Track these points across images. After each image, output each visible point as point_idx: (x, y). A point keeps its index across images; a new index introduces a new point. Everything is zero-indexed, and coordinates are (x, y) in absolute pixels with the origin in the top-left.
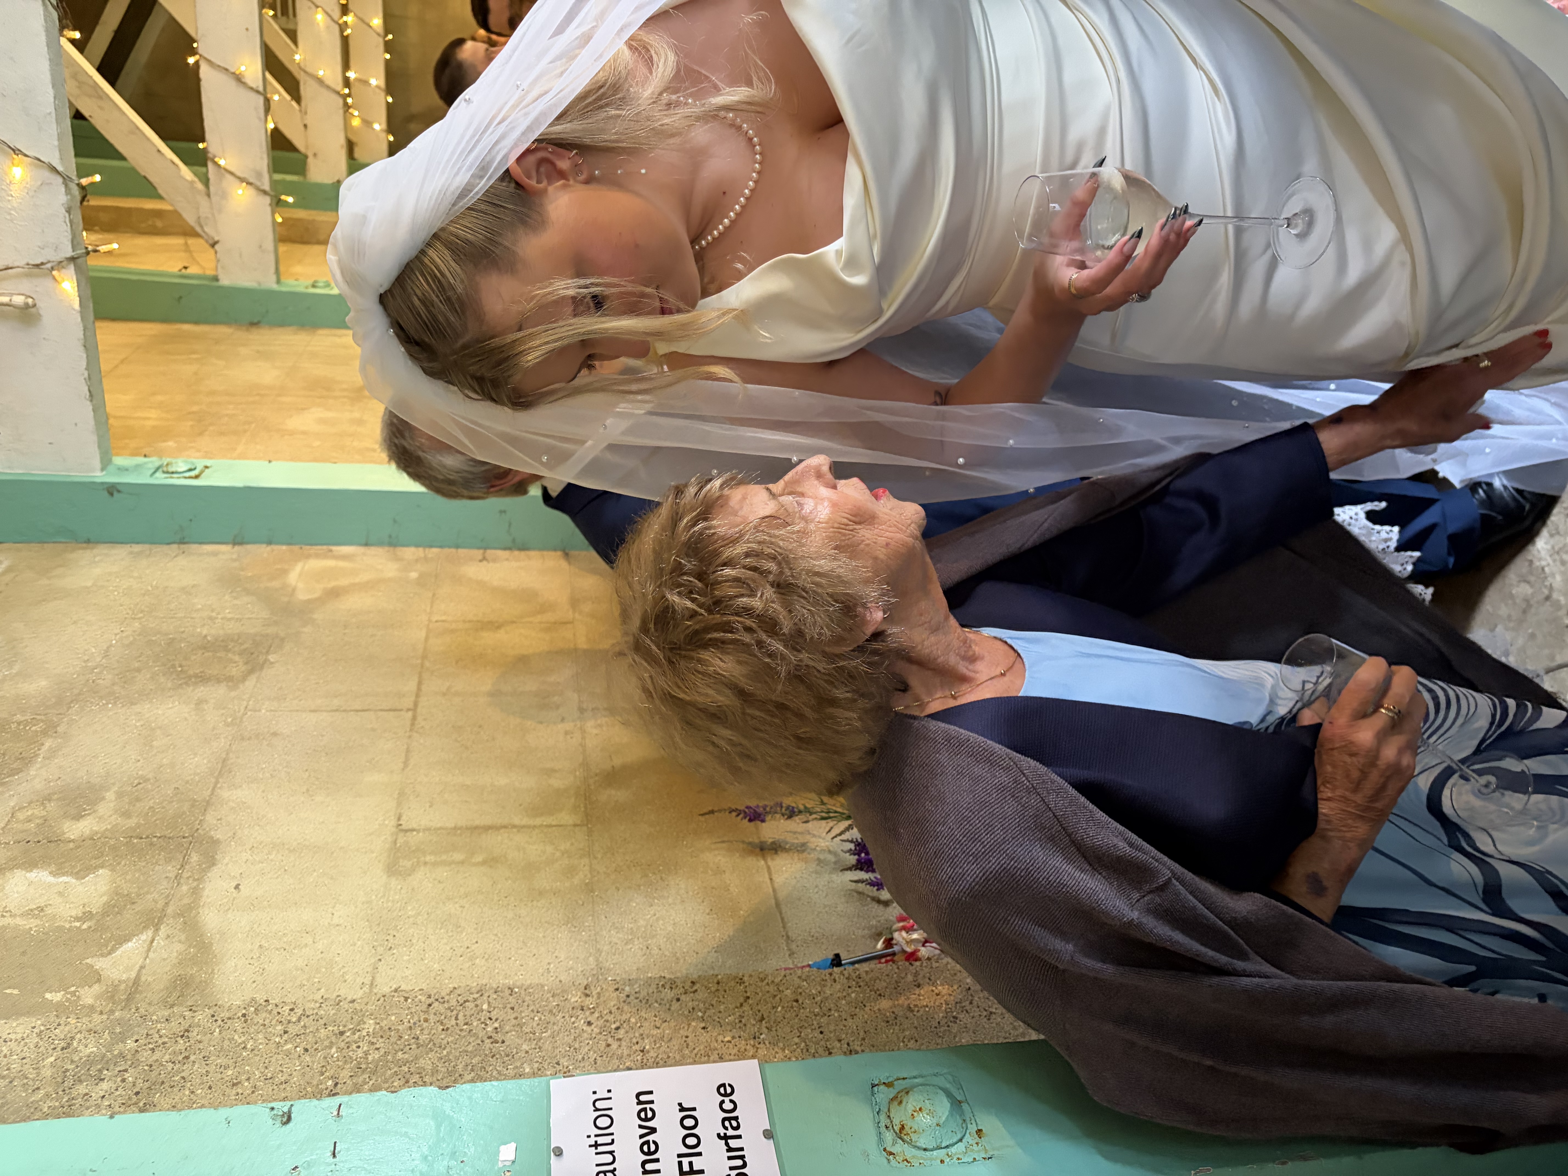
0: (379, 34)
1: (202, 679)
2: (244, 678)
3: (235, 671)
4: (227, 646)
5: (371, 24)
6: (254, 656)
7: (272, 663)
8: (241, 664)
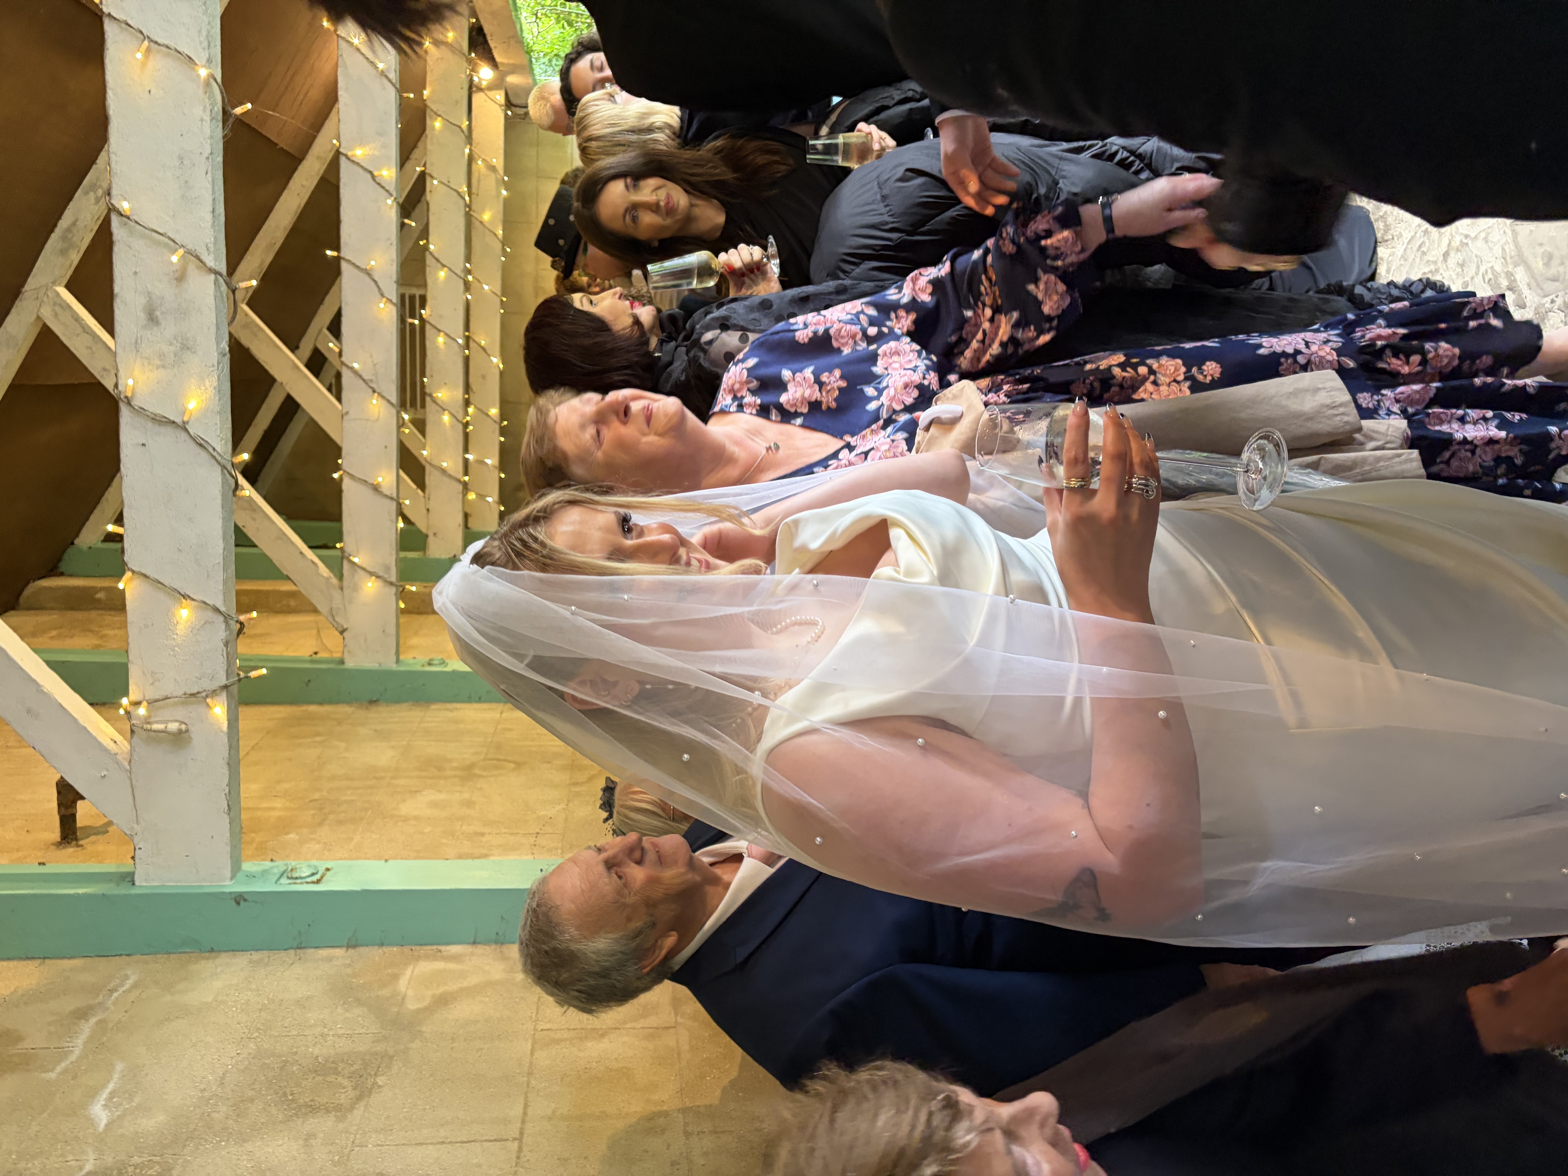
0: (495, 422)
1: (313, 1109)
2: (352, 1108)
3: (344, 1097)
4: (336, 1068)
5: (490, 413)
6: (362, 1079)
7: (380, 1087)
8: (350, 1088)
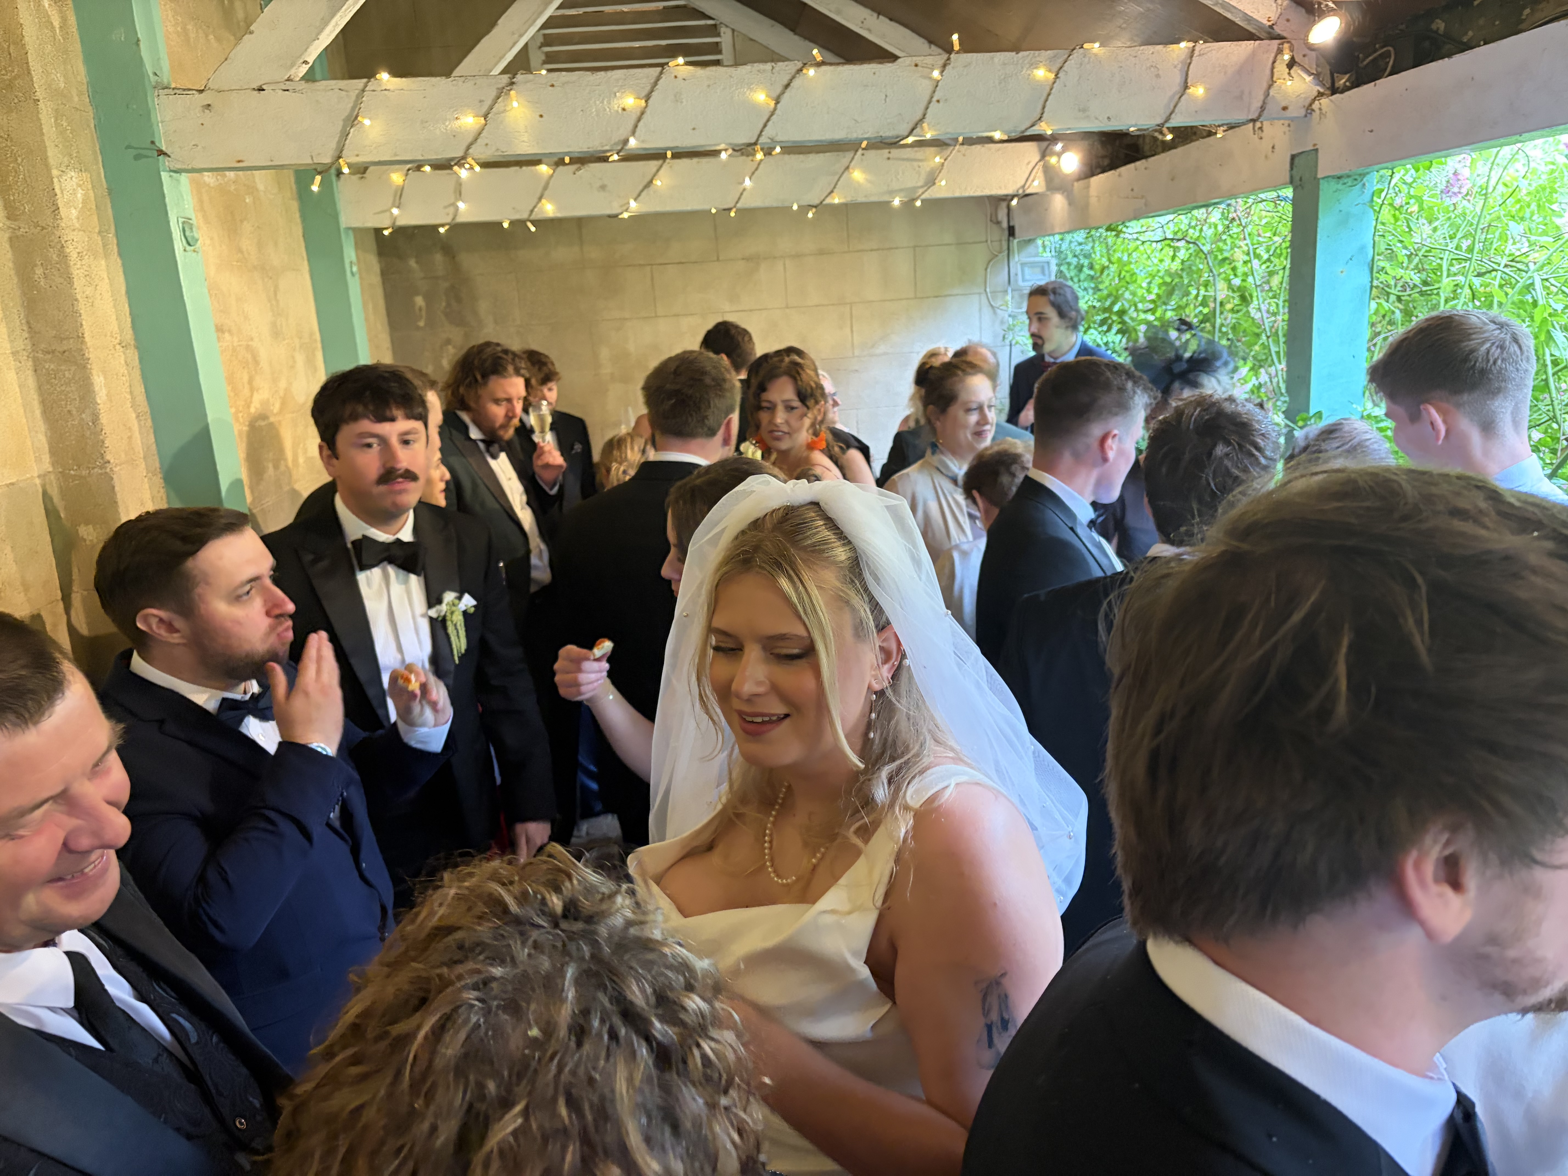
0: (532, 211)
5: (544, 201)
